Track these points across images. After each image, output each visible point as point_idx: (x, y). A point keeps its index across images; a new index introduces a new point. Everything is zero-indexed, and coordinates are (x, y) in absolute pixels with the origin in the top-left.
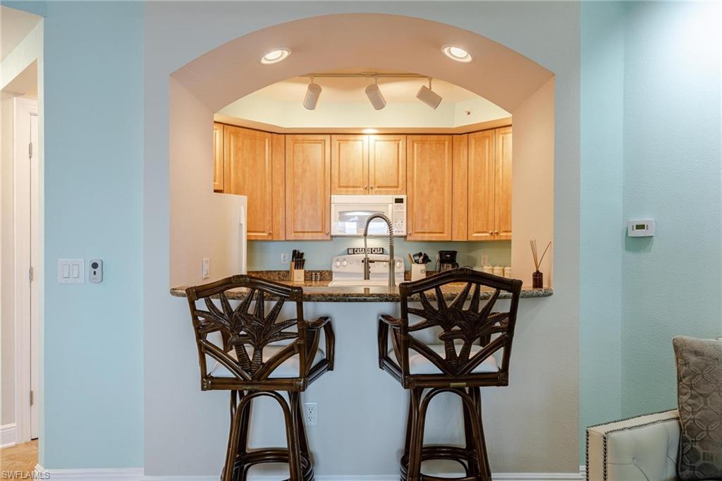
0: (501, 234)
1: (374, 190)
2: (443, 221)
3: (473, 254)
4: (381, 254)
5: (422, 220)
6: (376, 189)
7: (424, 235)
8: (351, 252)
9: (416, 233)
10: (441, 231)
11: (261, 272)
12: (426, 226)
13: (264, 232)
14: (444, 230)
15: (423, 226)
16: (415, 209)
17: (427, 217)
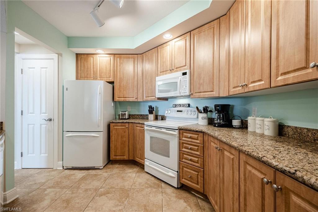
0: (250, 86)
1: (174, 70)
2: (213, 82)
3: (247, 107)
4: (187, 107)
5: (199, 84)
6: (175, 70)
7: (200, 94)
8: (174, 106)
9: (195, 93)
10: (212, 90)
11: (143, 115)
12: (201, 88)
13: (133, 98)
14: (213, 89)
15: (199, 88)
16: (195, 78)
17: (202, 81)
